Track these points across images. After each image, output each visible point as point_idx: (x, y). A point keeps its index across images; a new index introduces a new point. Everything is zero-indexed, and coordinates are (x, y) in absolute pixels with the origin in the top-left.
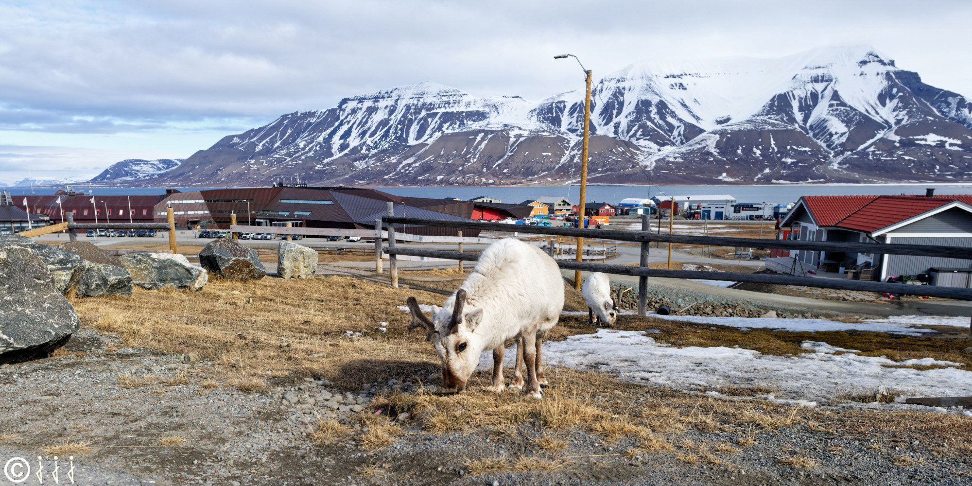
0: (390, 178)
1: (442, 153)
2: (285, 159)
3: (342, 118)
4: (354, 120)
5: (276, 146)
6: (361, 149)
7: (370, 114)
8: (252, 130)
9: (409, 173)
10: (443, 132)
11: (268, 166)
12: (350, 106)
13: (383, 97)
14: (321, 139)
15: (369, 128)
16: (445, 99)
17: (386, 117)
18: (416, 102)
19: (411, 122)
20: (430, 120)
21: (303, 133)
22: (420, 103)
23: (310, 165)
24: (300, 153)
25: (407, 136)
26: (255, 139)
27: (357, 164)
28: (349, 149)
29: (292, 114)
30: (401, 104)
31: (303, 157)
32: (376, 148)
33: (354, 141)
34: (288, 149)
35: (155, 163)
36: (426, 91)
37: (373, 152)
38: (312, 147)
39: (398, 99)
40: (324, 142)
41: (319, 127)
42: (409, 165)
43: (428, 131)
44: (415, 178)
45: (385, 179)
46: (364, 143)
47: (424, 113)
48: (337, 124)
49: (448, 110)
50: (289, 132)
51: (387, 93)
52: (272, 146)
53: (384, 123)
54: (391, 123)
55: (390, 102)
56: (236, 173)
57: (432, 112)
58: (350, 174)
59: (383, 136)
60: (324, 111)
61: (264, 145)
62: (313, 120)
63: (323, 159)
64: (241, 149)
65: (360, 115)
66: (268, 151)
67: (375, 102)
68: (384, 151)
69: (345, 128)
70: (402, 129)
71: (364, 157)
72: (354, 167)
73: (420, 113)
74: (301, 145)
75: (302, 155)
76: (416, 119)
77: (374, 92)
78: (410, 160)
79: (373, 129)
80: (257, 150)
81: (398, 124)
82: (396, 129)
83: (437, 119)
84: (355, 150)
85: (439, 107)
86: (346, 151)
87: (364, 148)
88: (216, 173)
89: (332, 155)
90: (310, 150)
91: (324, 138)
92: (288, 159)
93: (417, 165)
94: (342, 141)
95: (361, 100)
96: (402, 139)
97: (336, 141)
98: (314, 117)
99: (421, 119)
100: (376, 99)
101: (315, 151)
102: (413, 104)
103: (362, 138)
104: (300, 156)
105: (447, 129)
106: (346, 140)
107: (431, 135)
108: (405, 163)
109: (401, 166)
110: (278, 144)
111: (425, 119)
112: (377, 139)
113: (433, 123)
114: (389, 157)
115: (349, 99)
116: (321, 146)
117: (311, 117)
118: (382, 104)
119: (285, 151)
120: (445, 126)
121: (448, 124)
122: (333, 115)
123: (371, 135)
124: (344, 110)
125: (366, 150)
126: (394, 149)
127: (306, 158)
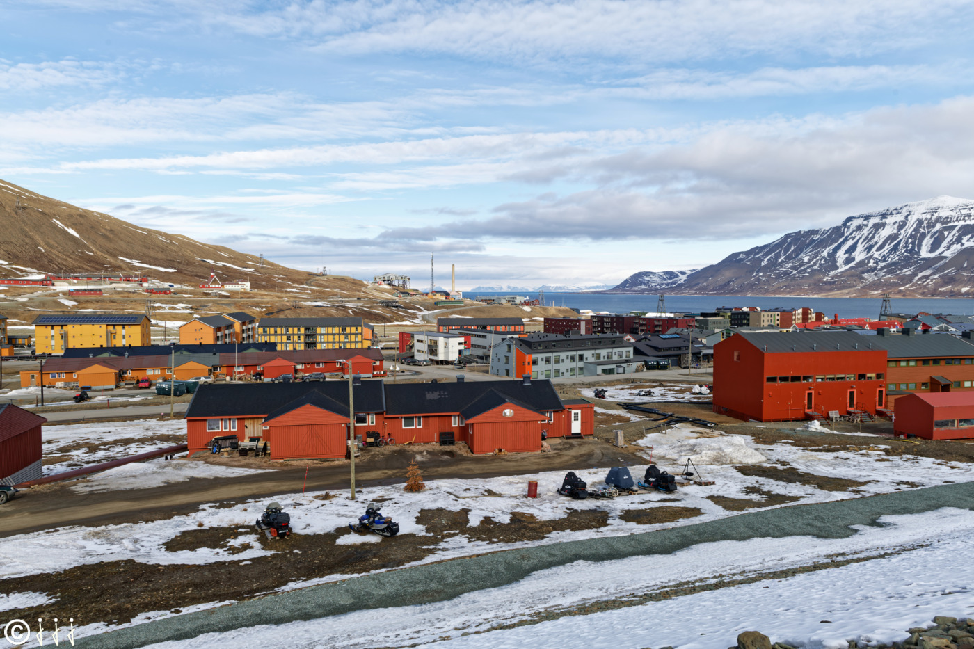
0: (906, 289)
1: (965, 265)
2: (791, 272)
3: (846, 235)
4: (859, 236)
5: (780, 260)
6: (869, 262)
7: (877, 230)
8: (757, 248)
9: (928, 284)
10: (963, 244)
11: (776, 278)
12: (855, 223)
13: (891, 214)
14: (825, 253)
15: (876, 243)
16: (963, 212)
17: (895, 231)
18: (929, 217)
19: (923, 236)
20: (946, 233)
21: (806, 248)
22: (934, 218)
23: (817, 277)
24: (806, 267)
25: (919, 249)
26: (760, 255)
27: (865, 275)
28: (855, 262)
29: (795, 233)
30: (912, 220)
31: (809, 270)
32: (884, 260)
33: (859, 255)
34: (793, 263)
35: (661, 274)
36: (941, 205)
37: (882, 264)
38: (817, 261)
39: (908, 215)
40: (828, 256)
41: (823, 243)
42: (927, 277)
43: (945, 244)
44: (936, 290)
45: (901, 291)
46: (871, 257)
47: (938, 226)
48: (841, 240)
49: (968, 222)
50: (793, 248)
51: (896, 209)
52: (777, 260)
53: (892, 238)
54: (901, 237)
55: (899, 218)
56: (748, 284)
57: (949, 225)
58: (861, 285)
59: (891, 250)
60: (827, 229)
61: (768, 260)
62: (816, 237)
63: (829, 272)
64: (749, 263)
65: (865, 231)
66: (773, 265)
67: (882, 219)
68: (895, 264)
69: (850, 243)
70: (912, 243)
71: (873, 269)
72: (863, 278)
73: (934, 227)
74: (806, 259)
75: (808, 268)
76: (929, 232)
77: (882, 209)
78: (927, 272)
79: (880, 243)
80: (763, 264)
81: (909, 238)
82: (906, 243)
83: (955, 231)
84: (861, 263)
85: (957, 220)
86: (852, 264)
87: (872, 261)
88: (729, 284)
89: (837, 268)
90: (815, 264)
91: (829, 253)
92: (794, 272)
93: (936, 277)
94: (847, 255)
95: (867, 218)
96: (913, 252)
97: (841, 255)
98: (817, 234)
99: (936, 233)
100: (884, 216)
101: (821, 264)
102: (926, 219)
103: (868, 252)
104: (805, 269)
105: (968, 241)
106: (851, 254)
107: (948, 248)
108: (920, 275)
109: (916, 278)
110: (783, 258)
111: (941, 232)
112: (885, 253)
113: (950, 236)
114: (901, 270)
115: (854, 218)
116: (826, 260)
117: (814, 234)
118: (890, 220)
119: (790, 265)
120: (965, 239)
121: (969, 236)
122: (837, 232)
123: (878, 249)
124: (849, 227)
125: (874, 263)
126: (906, 262)
127: (812, 270)
